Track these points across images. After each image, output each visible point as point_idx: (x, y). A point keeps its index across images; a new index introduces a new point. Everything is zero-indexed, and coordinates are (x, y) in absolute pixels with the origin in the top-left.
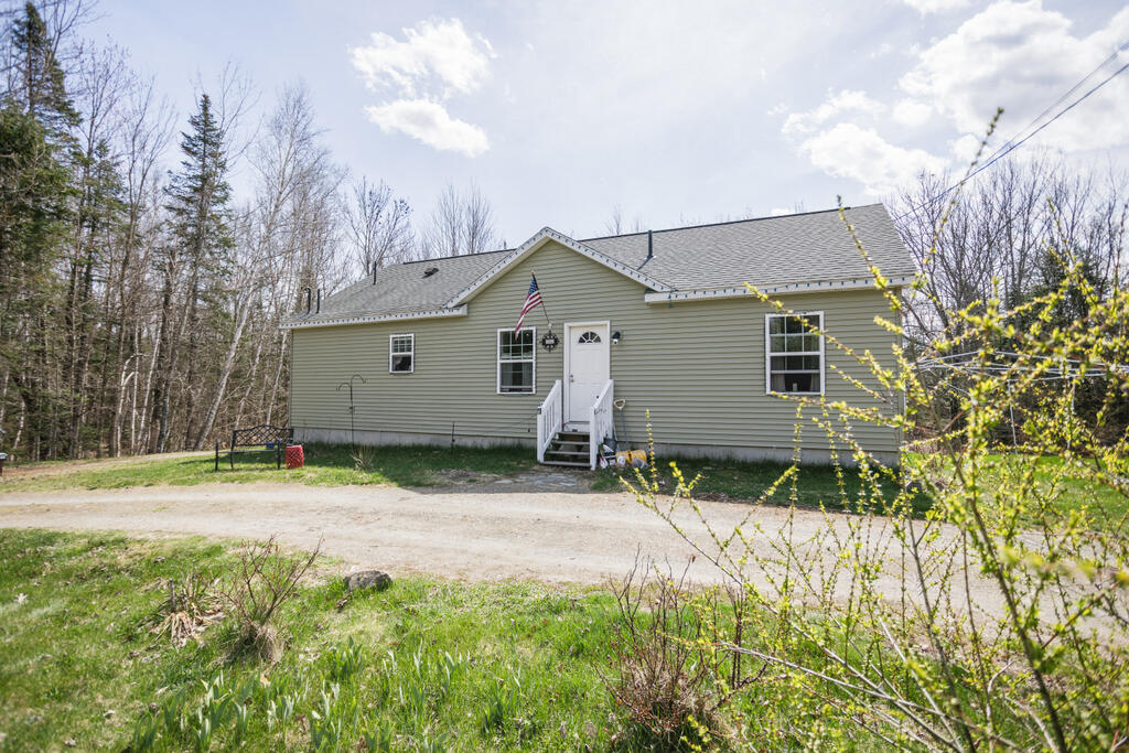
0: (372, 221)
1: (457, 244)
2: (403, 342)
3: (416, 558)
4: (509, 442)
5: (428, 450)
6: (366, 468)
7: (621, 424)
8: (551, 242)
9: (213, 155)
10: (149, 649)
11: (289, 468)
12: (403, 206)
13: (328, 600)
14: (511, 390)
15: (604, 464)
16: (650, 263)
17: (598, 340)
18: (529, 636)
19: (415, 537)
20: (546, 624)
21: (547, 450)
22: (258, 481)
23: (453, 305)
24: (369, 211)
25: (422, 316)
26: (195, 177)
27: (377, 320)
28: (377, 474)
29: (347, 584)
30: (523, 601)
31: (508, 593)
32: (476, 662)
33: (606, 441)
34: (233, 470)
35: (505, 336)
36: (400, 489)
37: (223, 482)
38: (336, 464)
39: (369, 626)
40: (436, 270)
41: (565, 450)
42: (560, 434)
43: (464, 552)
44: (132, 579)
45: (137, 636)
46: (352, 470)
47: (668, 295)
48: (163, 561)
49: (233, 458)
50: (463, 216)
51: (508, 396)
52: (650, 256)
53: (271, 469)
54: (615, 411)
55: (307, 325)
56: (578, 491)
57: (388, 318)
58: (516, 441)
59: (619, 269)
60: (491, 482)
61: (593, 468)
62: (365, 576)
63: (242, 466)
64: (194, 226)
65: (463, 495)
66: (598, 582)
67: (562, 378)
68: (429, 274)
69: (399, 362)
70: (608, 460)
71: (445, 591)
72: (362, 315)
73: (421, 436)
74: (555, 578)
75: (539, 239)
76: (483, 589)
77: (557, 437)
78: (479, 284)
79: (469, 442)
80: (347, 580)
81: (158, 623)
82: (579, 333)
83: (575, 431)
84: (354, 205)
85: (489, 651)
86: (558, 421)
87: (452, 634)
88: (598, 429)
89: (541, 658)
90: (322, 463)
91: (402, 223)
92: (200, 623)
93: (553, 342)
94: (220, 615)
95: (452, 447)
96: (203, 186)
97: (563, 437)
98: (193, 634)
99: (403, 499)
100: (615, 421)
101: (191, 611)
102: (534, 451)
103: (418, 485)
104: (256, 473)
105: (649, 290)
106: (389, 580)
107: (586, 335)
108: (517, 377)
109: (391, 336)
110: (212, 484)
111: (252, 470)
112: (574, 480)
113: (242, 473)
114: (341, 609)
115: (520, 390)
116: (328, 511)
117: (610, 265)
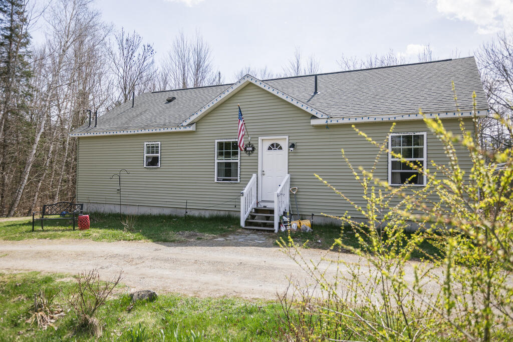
0: (128, 59)
1: (186, 75)
2: (153, 147)
3: (169, 284)
4: (222, 213)
5: (169, 218)
6: (131, 230)
7: (294, 203)
8: (250, 84)
9: (18, 13)
10: (27, 331)
11: (80, 229)
12: (149, 49)
13: (122, 306)
14: (224, 180)
15: (283, 229)
16: (315, 98)
17: (281, 148)
18: (235, 324)
19: (167, 273)
20: (244, 319)
21: (247, 219)
22: (62, 238)
23: (187, 124)
24: (125, 52)
25: (166, 130)
26: (6, 28)
27: (136, 132)
28: (138, 233)
29: (132, 297)
30: (231, 307)
31: (223, 303)
32: (206, 337)
33: (285, 213)
34: (43, 231)
35: (221, 145)
36: (154, 243)
37: (39, 239)
38: (110, 227)
39: (147, 319)
40: (174, 98)
41: (258, 219)
42: (255, 209)
43: (196, 281)
44: (4, 295)
45: (19, 324)
46: (121, 231)
47: (325, 120)
48: (20, 286)
49: (42, 222)
50: (191, 54)
51: (222, 183)
52: (316, 92)
53: (69, 230)
54: (291, 194)
55: (89, 135)
56: (266, 246)
57: (143, 132)
58: (227, 213)
59: (294, 103)
60: (211, 239)
61: (276, 231)
62: (142, 293)
63: (49, 228)
64: (5, 62)
65: (194, 248)
66: (275, 298)
67: (257, 172)
68: (169, 101)
69: (150, 160)
70: (286, 226)
71: (188, 302)
72: (126, 129)
73: (165, 209)
74: (249, 296)
75: (242, 82)
76: (209, 301)
77: (254, 211)
78: (203, 110)
79: (196, 214)
80: (132, 295)
81: (29, 318)
82: (268, 144)
83: (265, 207)
84: (116, 49)
85: (213, 331)
86: (254, 201)
87: (193, 323)
88: (280, 205)
89: (242, 335)
90: (101, 226)
91: (149, 60)
92: (52, 318)
93: (251, 149)
94: (62, 313)
95: (186, 217)
96: (11, 35)
97: (257, 211)
98: (49, 323)
99: (156, 250)
100: (291, 201)
101: (46, 312)
102: (238, 219)
103: (165, 241)
104: (60, 233)
105: (314, 117)
106: (156, 295)
107: (273, 145)
108: (227, 171)
109: (145, 143)
110: (31, 240)
111: (56, 231)
112: (264, 239)
113: (50, 233)
114: (129, 311)
115: (230, 180)
116: (111, 257)
117: (289, 100)
